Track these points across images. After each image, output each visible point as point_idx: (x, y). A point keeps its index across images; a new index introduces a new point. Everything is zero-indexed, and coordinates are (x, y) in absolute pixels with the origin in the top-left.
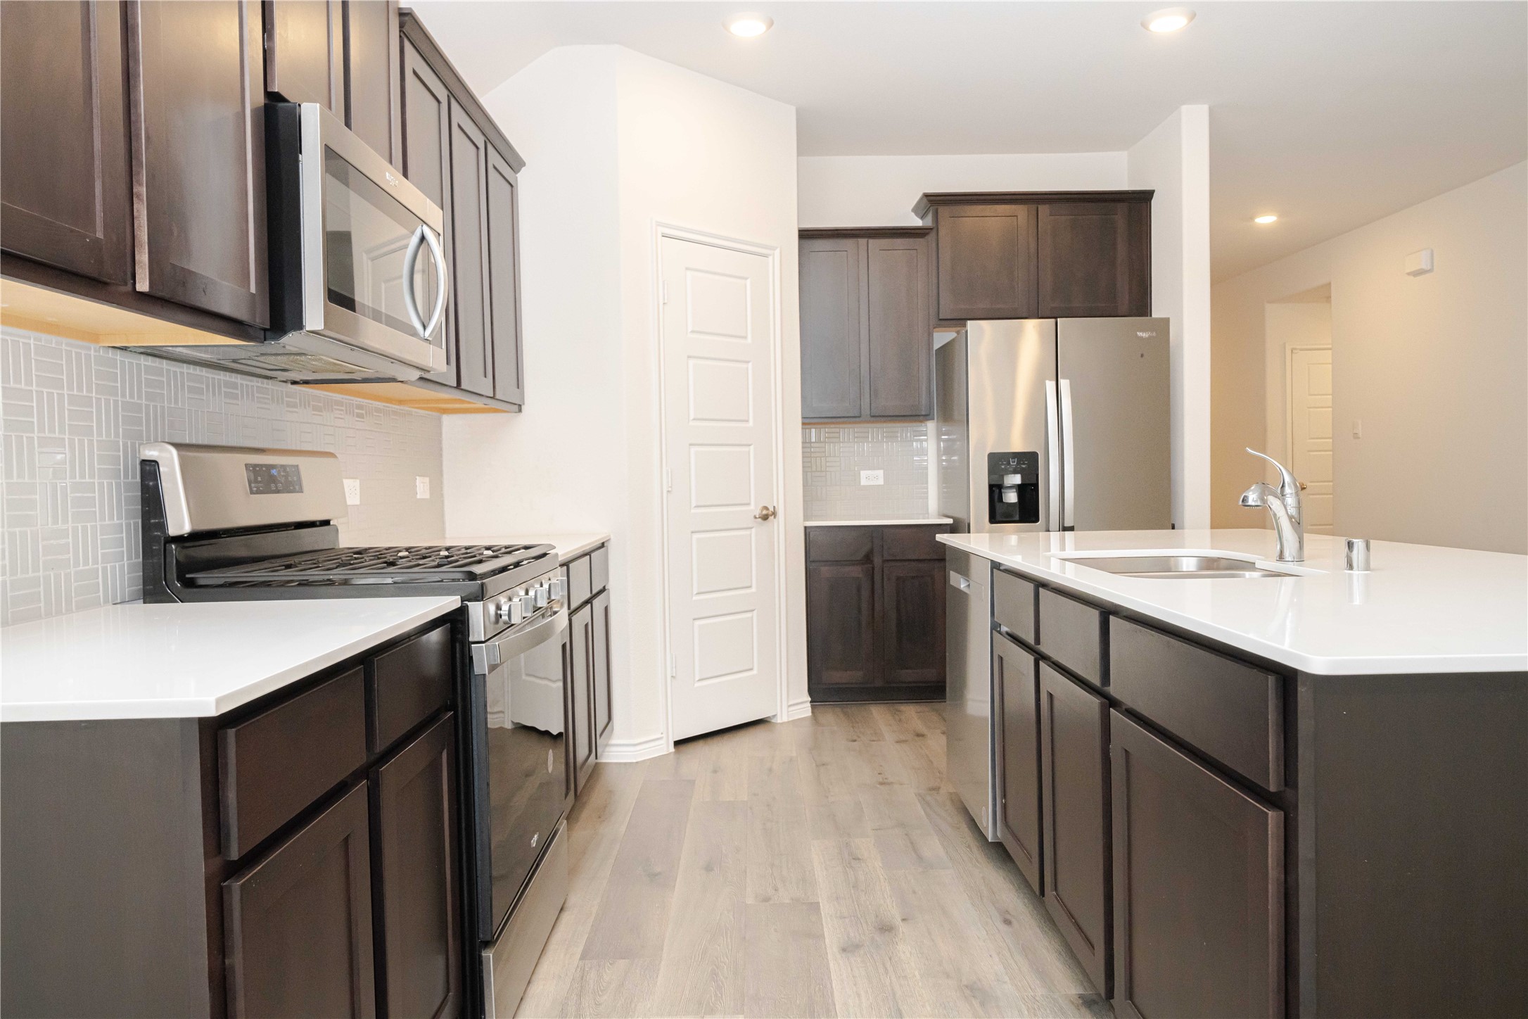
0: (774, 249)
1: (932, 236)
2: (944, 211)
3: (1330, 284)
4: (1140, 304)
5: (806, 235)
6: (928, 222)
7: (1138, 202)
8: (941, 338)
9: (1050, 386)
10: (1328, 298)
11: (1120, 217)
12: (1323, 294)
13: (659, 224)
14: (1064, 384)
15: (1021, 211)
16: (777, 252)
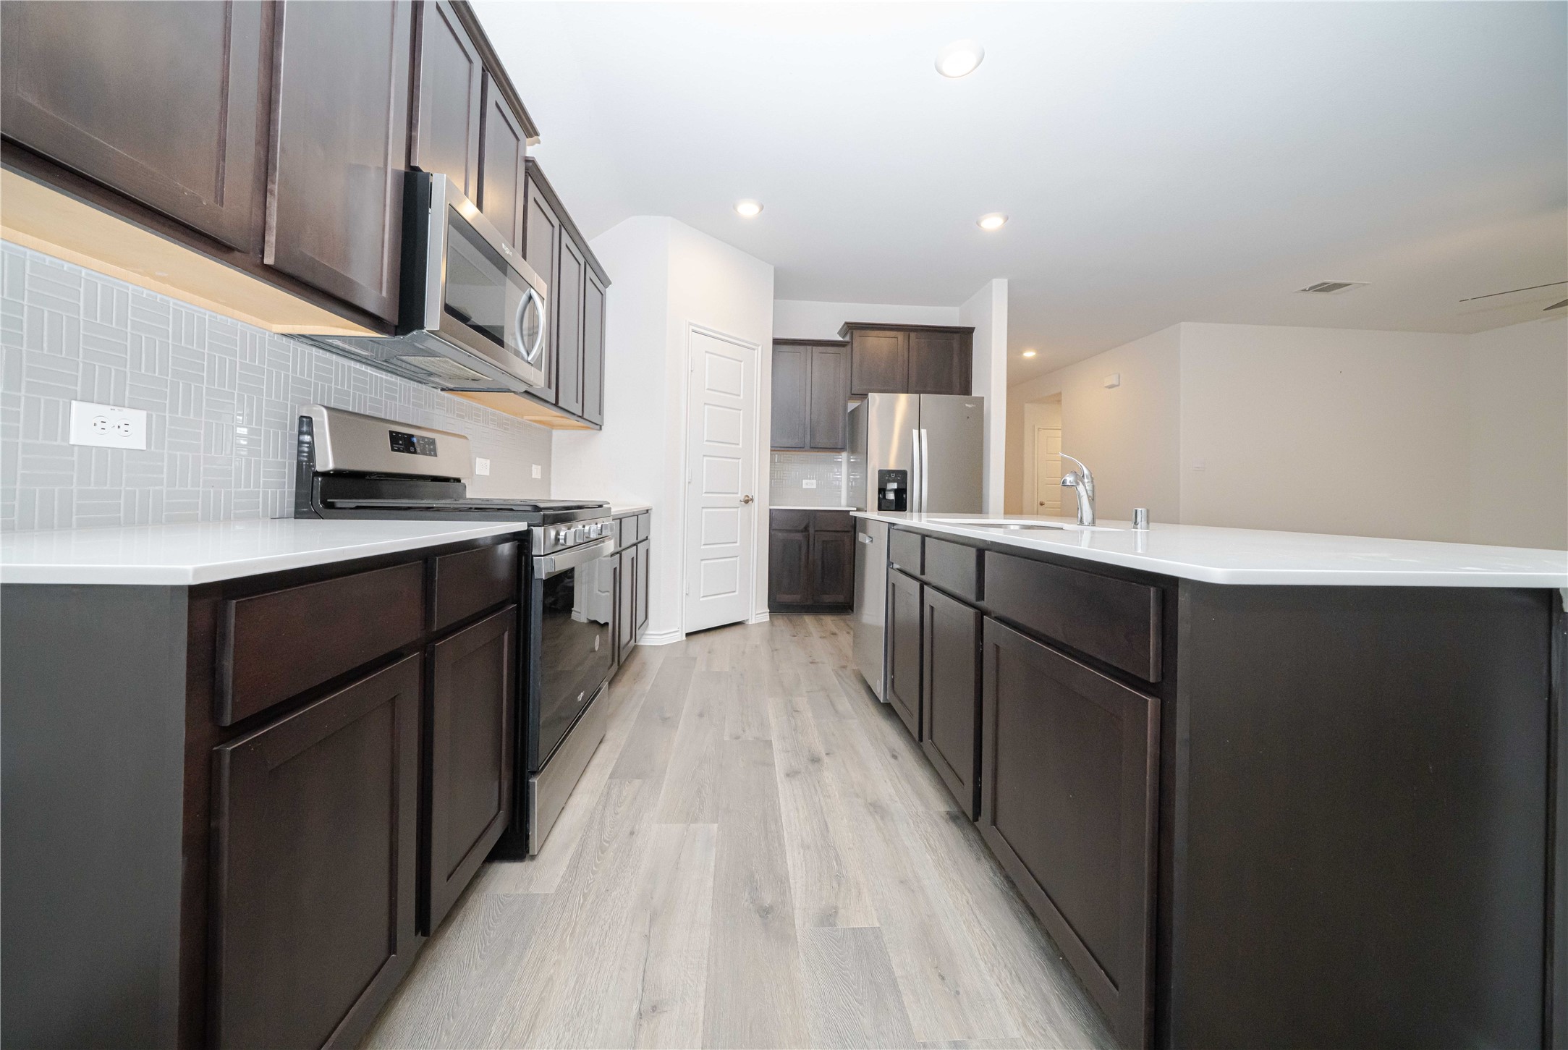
0: (758, 346)
1: (849, 347)
2: (856, 333)
3: (1060, 393)
4: (965, 388)
5: (777, 342)
6: (847, 339)
7: (963, 336)
8: (852, 406)
9: (915, 432)
10: (1059, 401)
11: (957, 340)
12: (1057, 399)
13: (692, 325)
14: (923, 432)
15: (900, 335)
16: (760, 348)
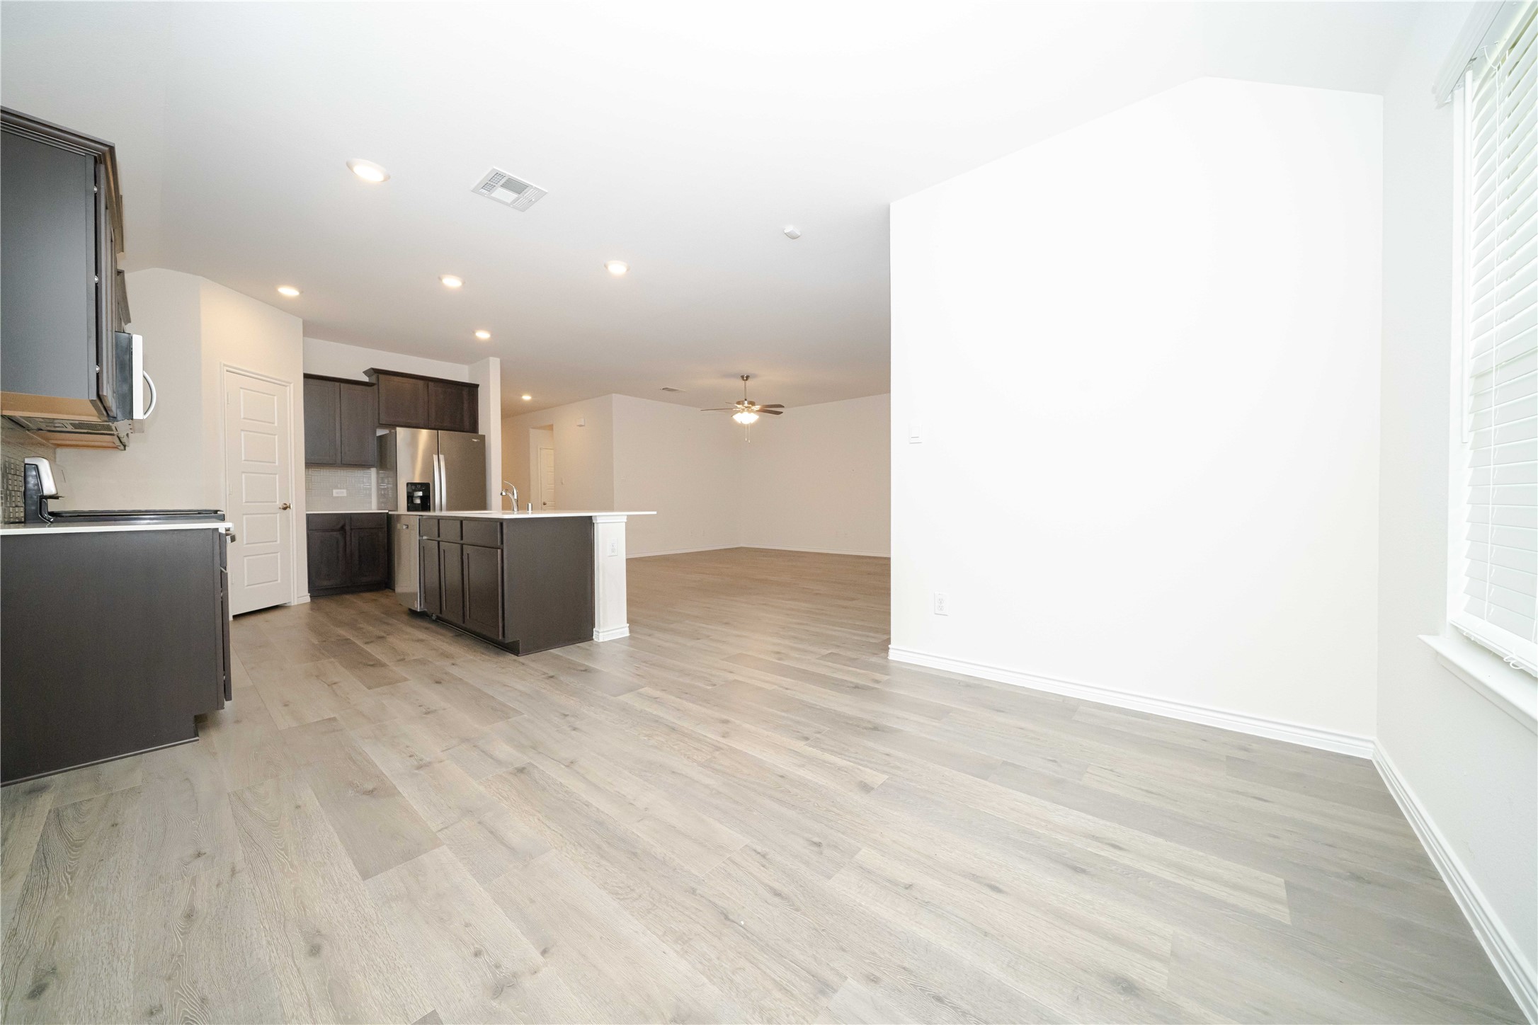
0: (290, 383)
1: (375, 387)
2: (381, 376)
3: (552, 425)
4: (473, 427)
5: (307, 376)
6: (374, 380)
7: (473, 388)
8: (380, 432)
9: (435, 457)
10: (552, 429)
11: (465, 393)
12: (551, 427)
13: (225, 365)
14: (442, 457)
15: (421, 383)
16: (292, 385)
